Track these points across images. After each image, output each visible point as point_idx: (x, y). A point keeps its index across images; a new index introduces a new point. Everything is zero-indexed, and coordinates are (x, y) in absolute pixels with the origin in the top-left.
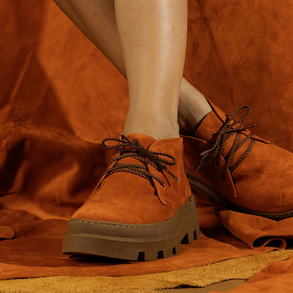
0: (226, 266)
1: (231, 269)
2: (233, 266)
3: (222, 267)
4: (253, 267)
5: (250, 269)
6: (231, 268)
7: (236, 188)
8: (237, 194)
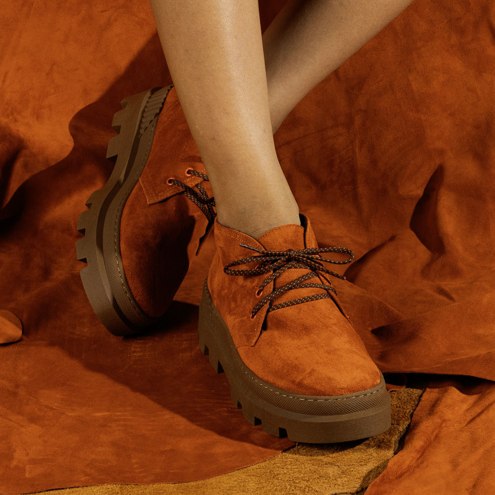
7: (261, 333)
8: (256, 341)
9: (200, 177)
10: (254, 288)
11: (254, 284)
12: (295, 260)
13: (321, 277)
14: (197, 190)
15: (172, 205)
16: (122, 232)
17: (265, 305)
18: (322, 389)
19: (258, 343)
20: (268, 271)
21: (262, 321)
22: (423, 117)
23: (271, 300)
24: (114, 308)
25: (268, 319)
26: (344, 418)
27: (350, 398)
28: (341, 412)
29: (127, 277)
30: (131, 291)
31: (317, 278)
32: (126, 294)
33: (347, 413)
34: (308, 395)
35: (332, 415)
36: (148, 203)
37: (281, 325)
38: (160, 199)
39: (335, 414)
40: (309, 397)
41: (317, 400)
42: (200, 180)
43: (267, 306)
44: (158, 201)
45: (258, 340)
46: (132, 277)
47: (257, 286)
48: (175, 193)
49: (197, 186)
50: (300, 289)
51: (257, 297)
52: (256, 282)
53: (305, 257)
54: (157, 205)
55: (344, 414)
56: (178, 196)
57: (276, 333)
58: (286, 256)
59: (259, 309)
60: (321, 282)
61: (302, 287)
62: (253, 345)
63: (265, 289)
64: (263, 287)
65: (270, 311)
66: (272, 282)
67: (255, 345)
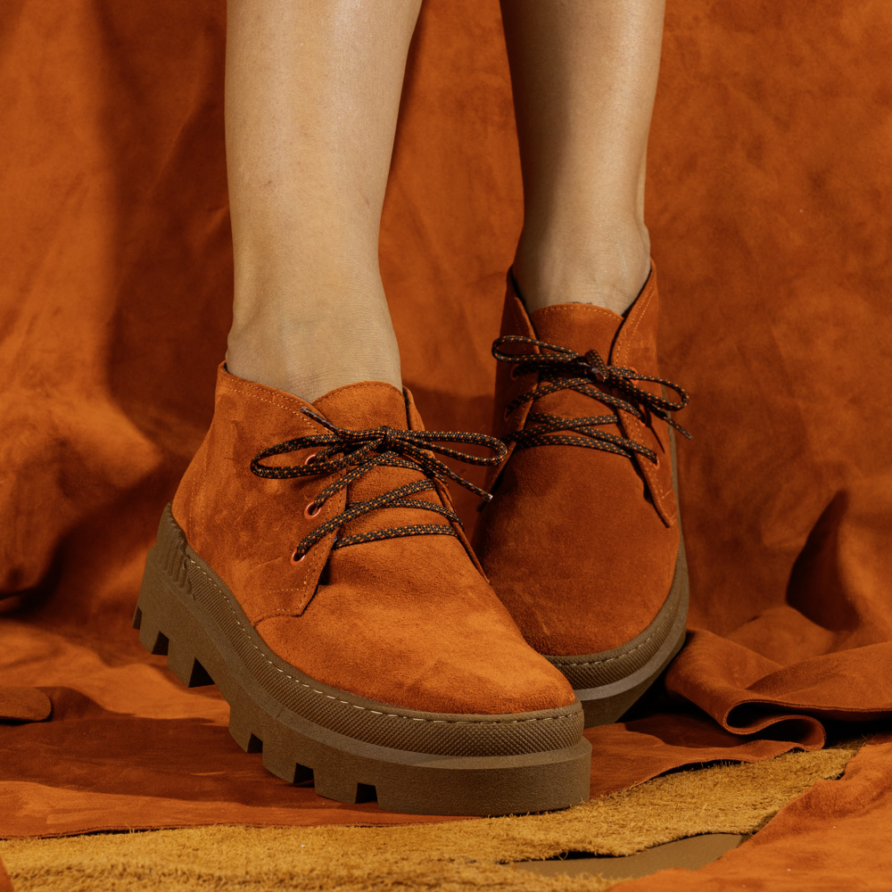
0: (674, 794)
1: (690, 803)
2: (693, 797)
3: (665, 799)
4: (753, 798)
5: (746, 804)
6: (689, 800)
7: (317, 591)
8: (307, 607)
10: (302, 500)
11: (303, 491)
12: (395, 448)
13: (441, 493)
17: (329, 536)
19: (309, 610)
34: (435, 711)
45: (309, 603)
47: (308, 497)
59: (315, 542)
60: (440, 503)
61: (405, 506)
62: (299, 612)
63: (329, 503)
64: (326, 499)
65: (338, 548)
66: (345, 490)
67: (303, 613)
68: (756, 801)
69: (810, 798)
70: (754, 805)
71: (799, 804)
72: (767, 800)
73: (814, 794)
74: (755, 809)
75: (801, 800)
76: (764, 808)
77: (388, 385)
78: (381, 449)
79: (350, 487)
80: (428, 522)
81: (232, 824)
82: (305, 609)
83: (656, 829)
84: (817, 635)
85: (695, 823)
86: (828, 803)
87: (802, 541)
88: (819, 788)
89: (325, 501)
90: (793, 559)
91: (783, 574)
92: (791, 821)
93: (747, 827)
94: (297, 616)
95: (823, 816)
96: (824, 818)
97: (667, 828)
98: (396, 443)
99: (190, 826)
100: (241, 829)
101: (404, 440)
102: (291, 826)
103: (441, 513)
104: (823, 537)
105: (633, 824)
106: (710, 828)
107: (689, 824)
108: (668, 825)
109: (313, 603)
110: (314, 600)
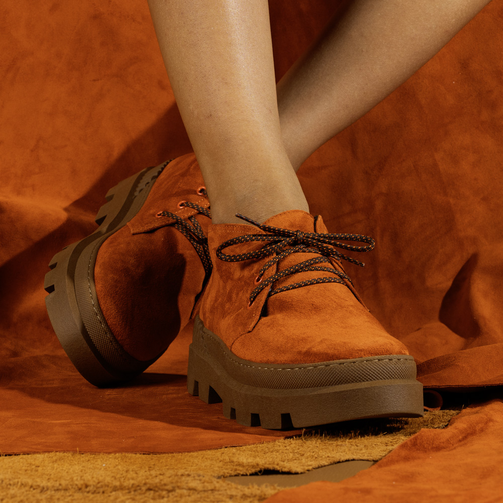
7: (260, 319)
8: (255, 326)
9: (194, 208)
10: (253, 276)
11: (253, 271)
12: (303, 243)
13: (335, 264)
14: (189, 224)
15: (159, 236)
16: (99, 258)
17: (266, 288)
18: (336, 352)
19: (256, 328)
20: (271, 254)
21: (262, 304)
22: (451, 201)
23: (273, 282)
24: (82, 333)
25: (270, 303)
26: (364, 385)
27: (371, 360)
28: (359, 378)
29: (100, 297)
30: (102, 312)
31: (330, 264)
32: (97, 315)
33: (367, 380)
34: (318, 362)
35: (349, 382)
36: (132, 232)
37: (284, 307)
38: (146, 228)
39: (353, 382)
40: (319, 363)
41: (329, 365)
42: (194, 212)
43: (267, 290)
44: (143, 231)
45: (256, 324)
46: (104, 298)
47: (256, 273)
48: (164, 224)
49: (190, 218)
50: (309, 272)
51: (256, 283)
52: (255, 269)
53: (315, 240)
54: (142, 235)
55: (364, 381)
56: (167, 228)
57: (279, 316)
58: (292, 236)
59: (258, 293)
60: (333, 268)
61: (311, 270)
62: (250, 329)
63: (266, 273)
64: (264, 271)
65: (272, 295)
66: (275, 265)
67: (253, 330)
68: (388, 441)
69: (416, 439)
70: (386, 443)
71: (409, 443)
72: (395, 440)
73: (419, 437)
74: (386, 446)
75: (411, 441)
76: (392, 445)
77: (302, 212)
78: (295, 243)
79: (278, 263)
80: (325, 276)
81: (64, 452)
82: (254, 328)
83: (322, 457)
84: (455, 340)
85: (346, 453)
86: (429, 442)
87: (450, 283)
88: (423, 433)
89: (264, 272)
90: (444, 294)
91: (438, 304)
92: (404, 453)
93: (378, 457)
94: (249, 332)
95: (425, 450)
96: (426, 452)
97: (328, 457)
98: (303, 240)
99: (38, 453)
100: (70, 454)
101: (309, 237)
102: (100, 452)
103: (334, 273)
104: (462, 281)
105: (308, 454)
106: (354, 457)
107: (342, 454)
108: (329, 455)
109: (258, 324)
110: (259, 322)
